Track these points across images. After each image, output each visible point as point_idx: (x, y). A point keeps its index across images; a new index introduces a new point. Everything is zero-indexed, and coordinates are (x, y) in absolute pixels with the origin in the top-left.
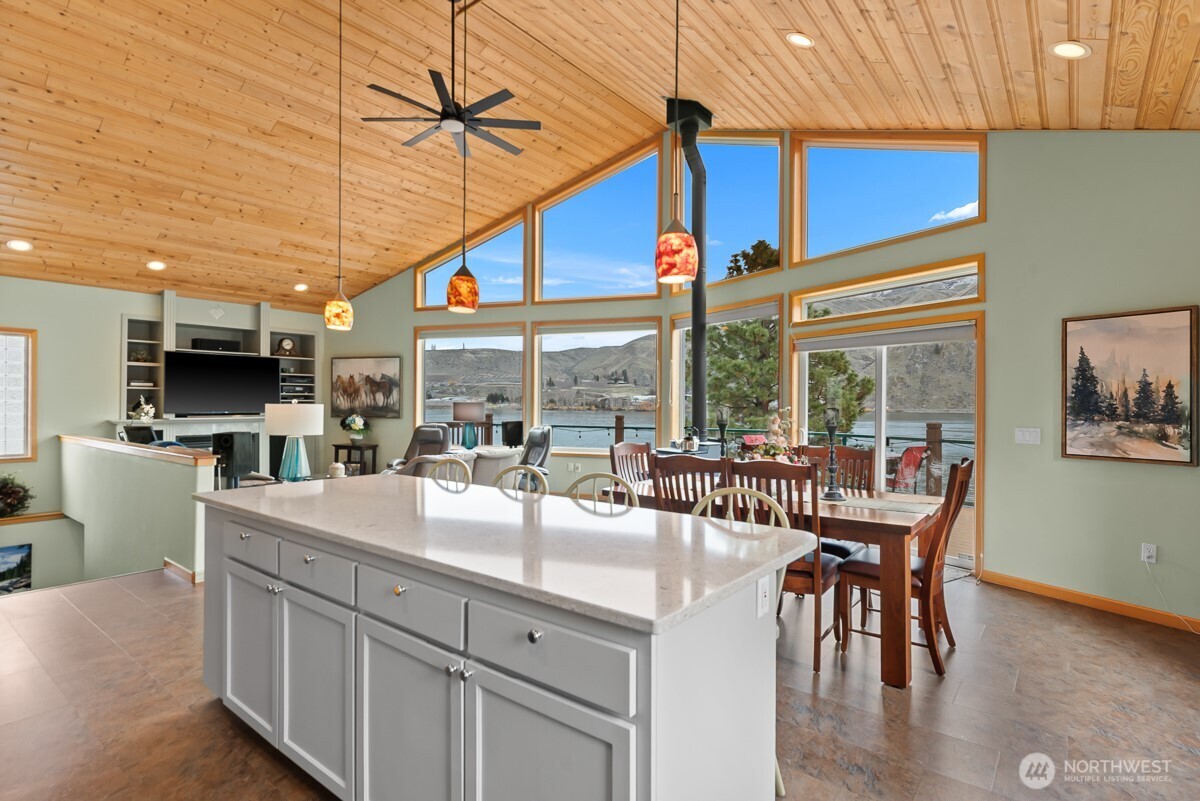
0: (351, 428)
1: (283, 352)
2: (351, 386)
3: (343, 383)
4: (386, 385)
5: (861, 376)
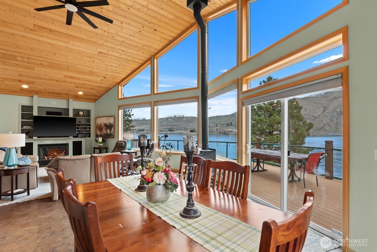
1: (79, 116)
5: (308, 121)
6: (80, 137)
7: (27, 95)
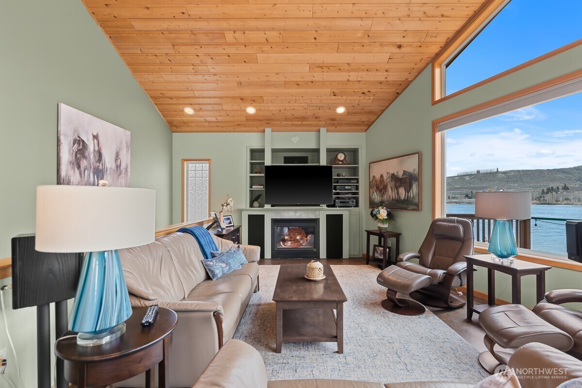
0: (377, 218)
1: (337, 162)
2: (381, 184)
3: (376, 181)
4: (406, 181)
6: (339, 207)
7: (255, 129)
